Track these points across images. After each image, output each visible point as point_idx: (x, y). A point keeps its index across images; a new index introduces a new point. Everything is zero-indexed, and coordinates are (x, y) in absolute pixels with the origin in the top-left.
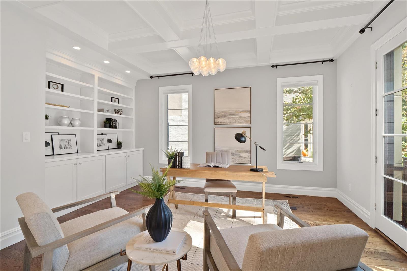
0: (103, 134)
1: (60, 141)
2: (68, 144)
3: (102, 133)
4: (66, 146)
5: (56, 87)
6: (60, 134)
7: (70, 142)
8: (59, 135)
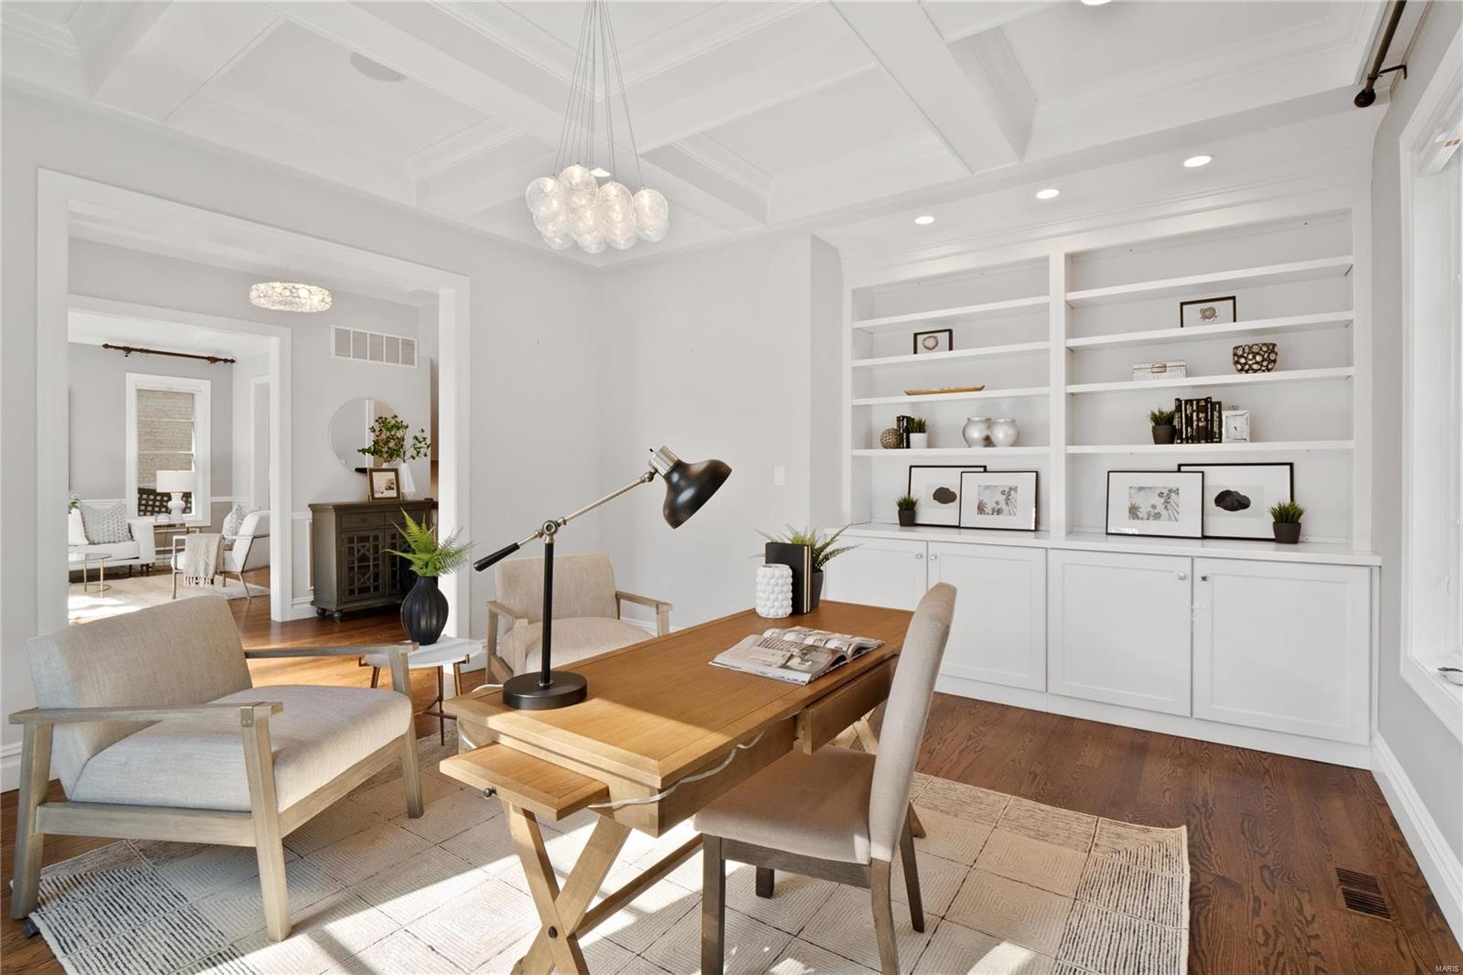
0: (1183, 468)
1: (981, 489)
2: (1008, 499)
3: (1180, 466)
4: (999, 507)
5: (931, 343)
6: (988, 469)
7: (1012, 492)
8: (985, 471)
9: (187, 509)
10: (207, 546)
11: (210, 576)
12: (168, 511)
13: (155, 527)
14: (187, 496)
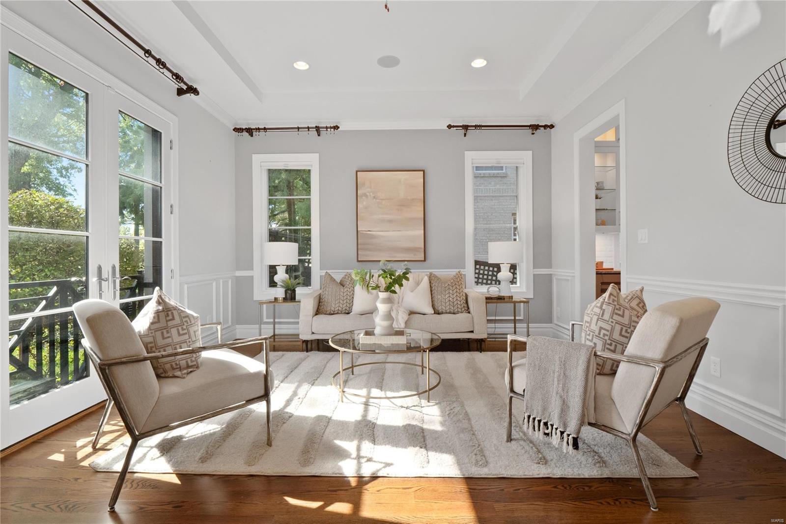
9: (513, 282)
10: (564, 364)
11: (571, 429)
12: (498, 282)
13: (487, 298)
14: (513, 268)
